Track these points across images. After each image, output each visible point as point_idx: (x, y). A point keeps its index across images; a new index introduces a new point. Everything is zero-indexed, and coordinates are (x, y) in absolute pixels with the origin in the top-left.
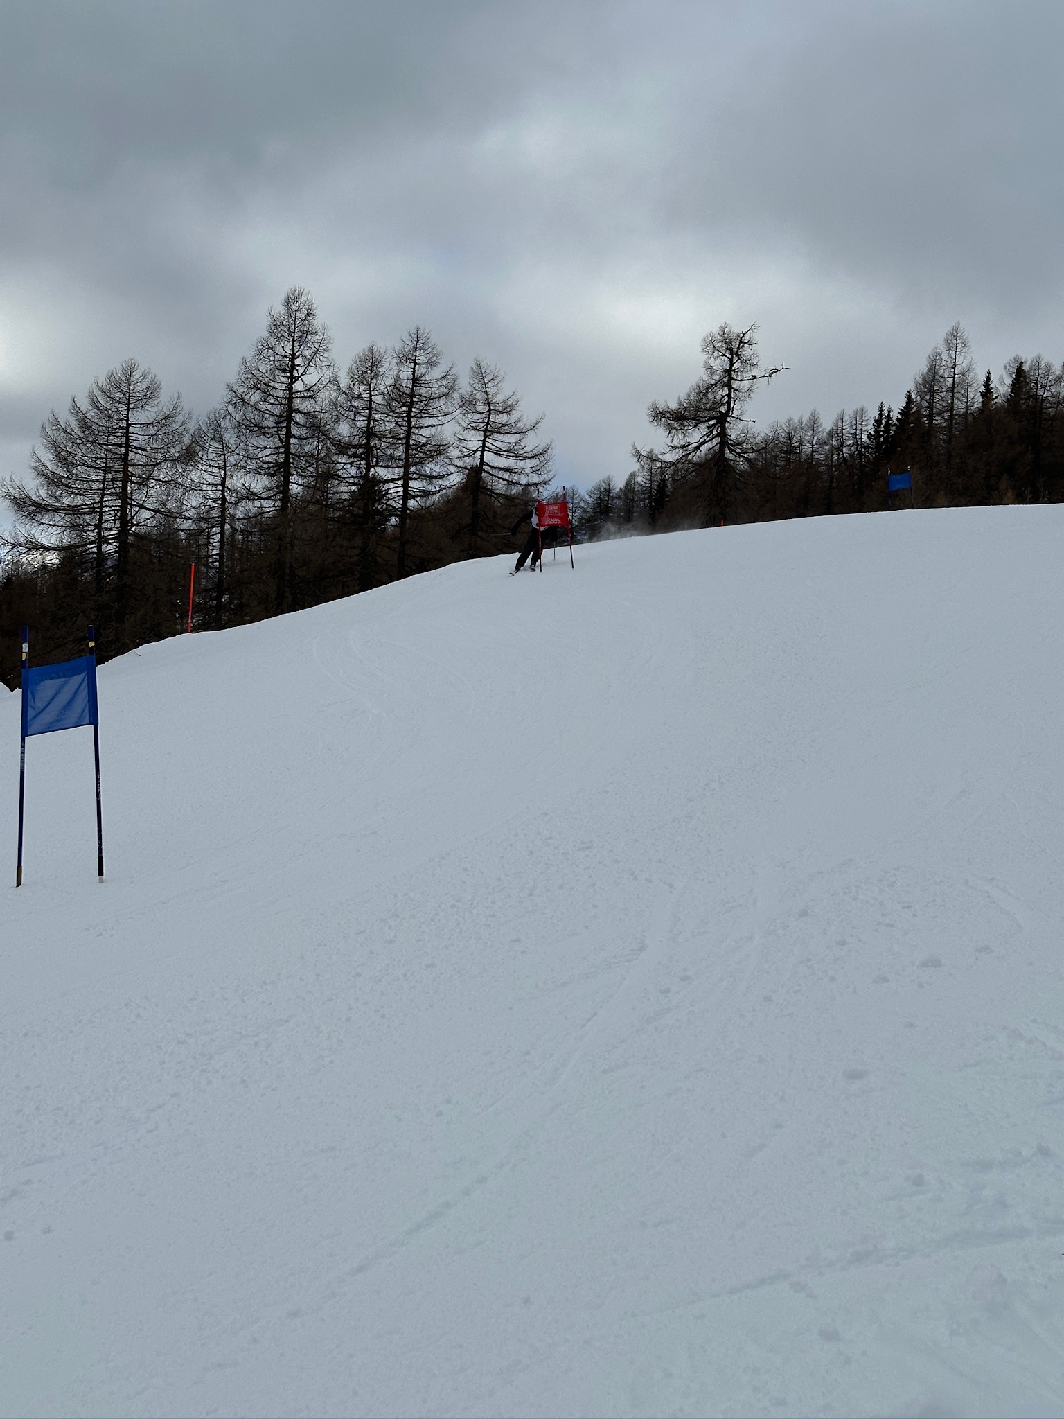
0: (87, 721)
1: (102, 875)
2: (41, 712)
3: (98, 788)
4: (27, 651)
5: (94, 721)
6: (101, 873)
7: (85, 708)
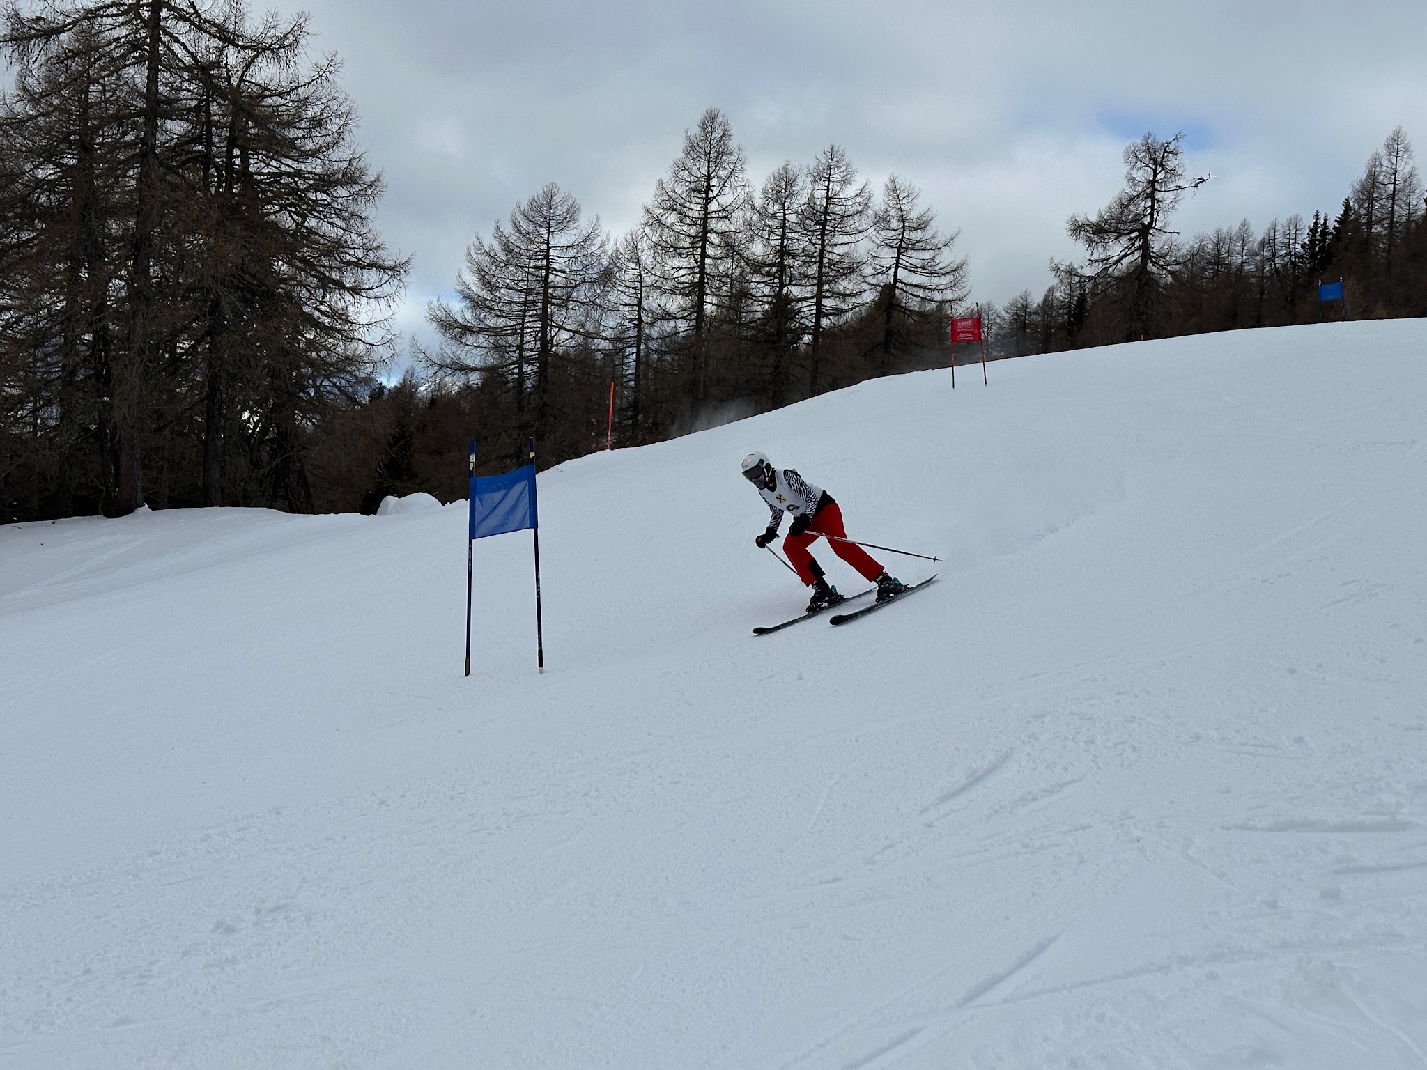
0: (529, 526)
1: (542, 667)
2: (487, 516)
3: (538, 587)
4: (474, 461)
5: (534, 525)
6: (541, 665)
7: (526, 512)
